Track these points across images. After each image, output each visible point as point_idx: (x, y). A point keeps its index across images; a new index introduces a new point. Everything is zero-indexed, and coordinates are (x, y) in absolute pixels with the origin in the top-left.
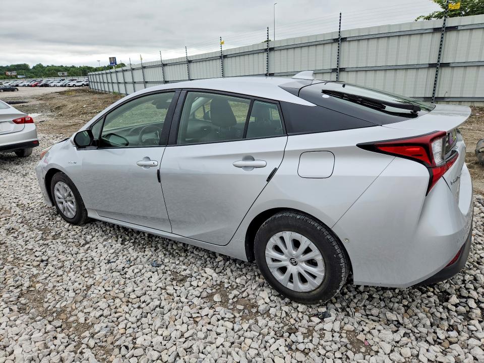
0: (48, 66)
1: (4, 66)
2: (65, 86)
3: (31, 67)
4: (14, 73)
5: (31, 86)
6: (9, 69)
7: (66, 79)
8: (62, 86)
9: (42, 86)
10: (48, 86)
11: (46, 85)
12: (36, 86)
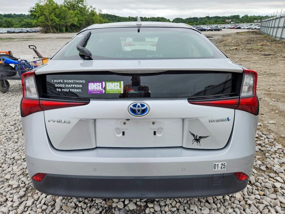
0: (251, 16)
1: (227, 16)
2: (250, 29)
3: (241, 17)
4: (230, 20)
5: (231, 28)
6: (228, 18)
7: (253, 24)
8: (248, 29)
9: (237, 28)
10: (240, 29)
11: (239, 28)
12: (234, 28)
